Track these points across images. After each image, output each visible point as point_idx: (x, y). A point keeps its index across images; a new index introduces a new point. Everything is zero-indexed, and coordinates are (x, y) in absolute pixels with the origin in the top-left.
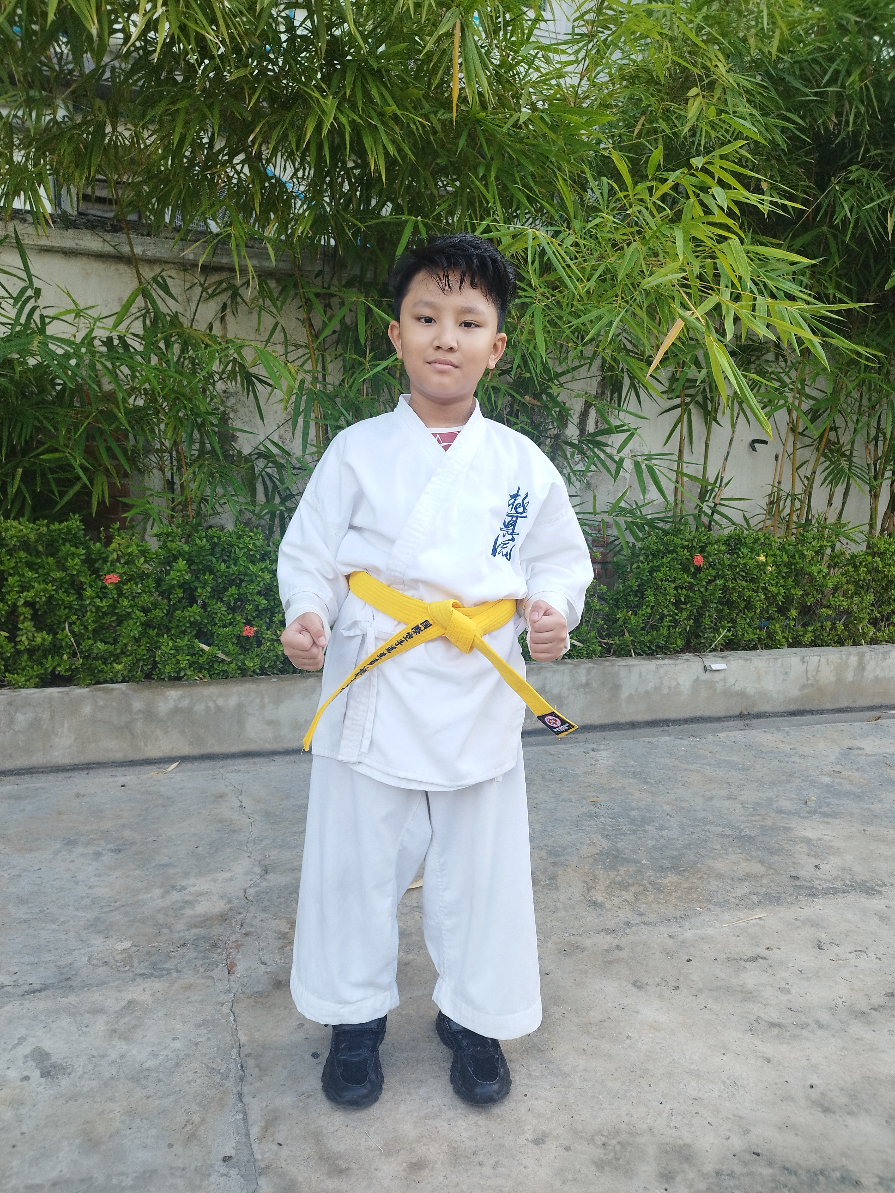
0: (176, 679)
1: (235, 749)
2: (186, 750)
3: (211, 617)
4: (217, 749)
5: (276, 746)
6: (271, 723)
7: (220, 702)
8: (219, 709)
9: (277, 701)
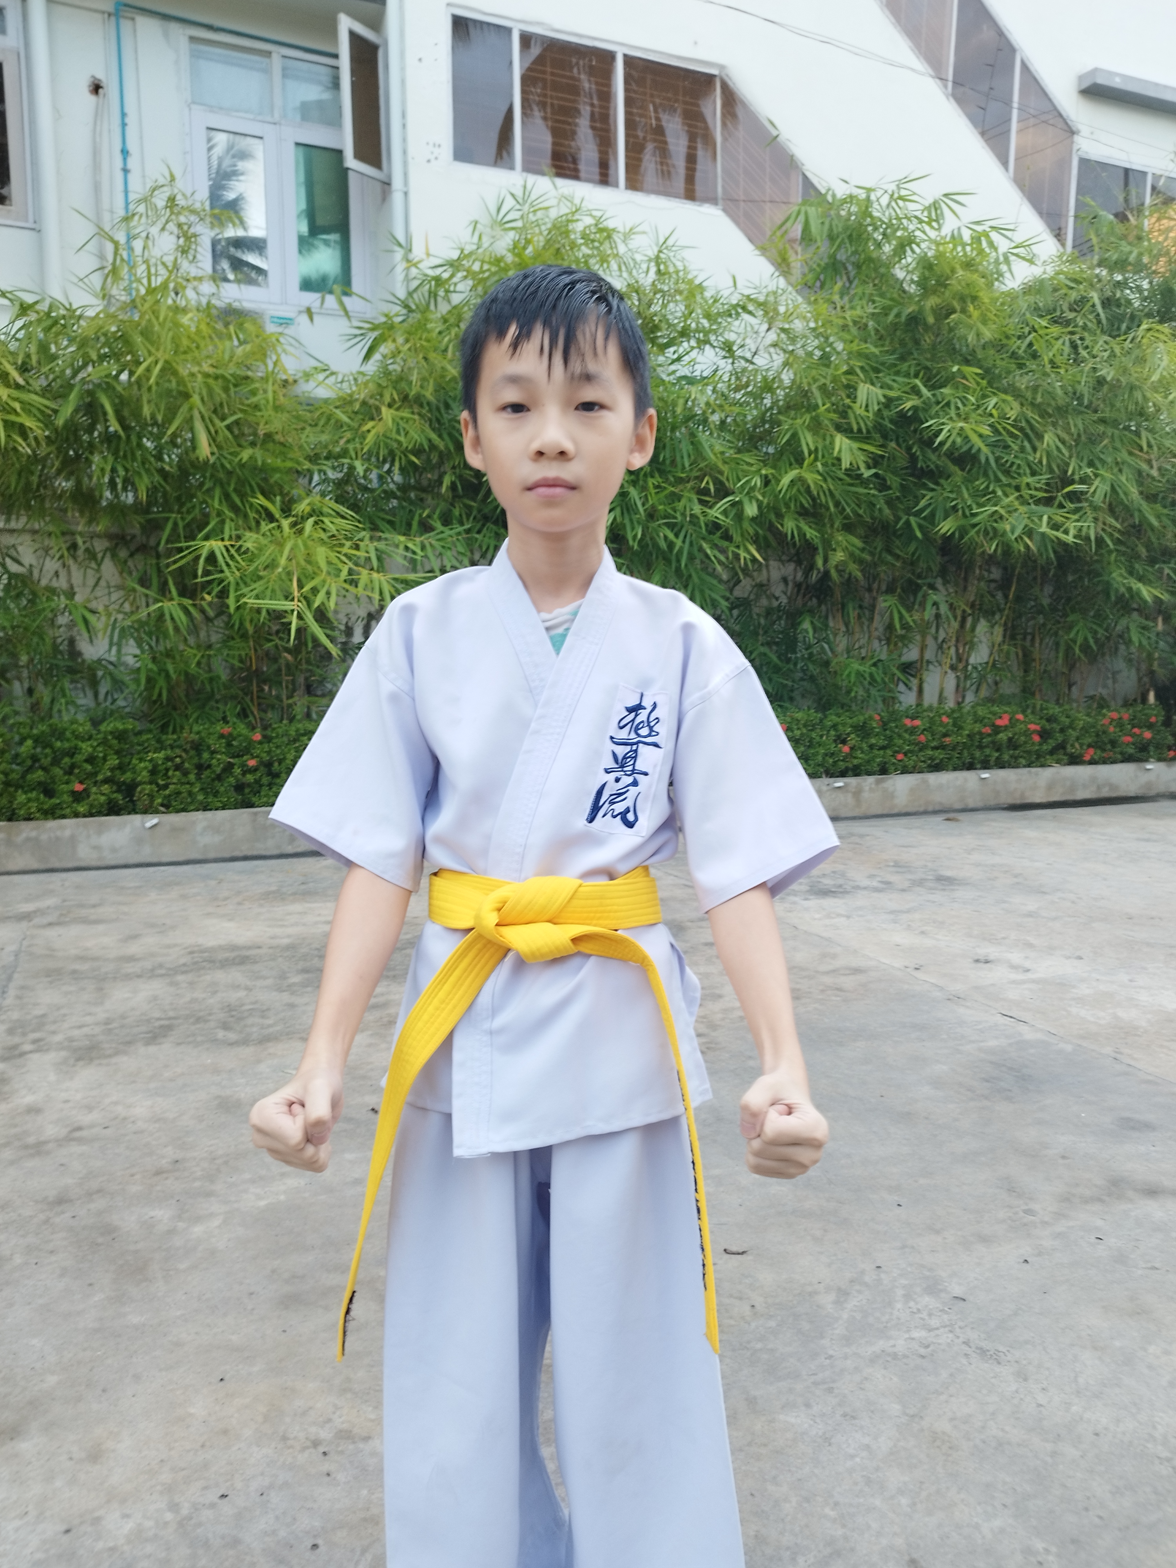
0: (28, 819)
1: (70, 865)
2: (35, 866)
3: (53, 778)
4: (57, 865)
5: (99, 864)
6: (97, 848)
7: (59, 833)
8: (58, 839)
9: (100, 833)
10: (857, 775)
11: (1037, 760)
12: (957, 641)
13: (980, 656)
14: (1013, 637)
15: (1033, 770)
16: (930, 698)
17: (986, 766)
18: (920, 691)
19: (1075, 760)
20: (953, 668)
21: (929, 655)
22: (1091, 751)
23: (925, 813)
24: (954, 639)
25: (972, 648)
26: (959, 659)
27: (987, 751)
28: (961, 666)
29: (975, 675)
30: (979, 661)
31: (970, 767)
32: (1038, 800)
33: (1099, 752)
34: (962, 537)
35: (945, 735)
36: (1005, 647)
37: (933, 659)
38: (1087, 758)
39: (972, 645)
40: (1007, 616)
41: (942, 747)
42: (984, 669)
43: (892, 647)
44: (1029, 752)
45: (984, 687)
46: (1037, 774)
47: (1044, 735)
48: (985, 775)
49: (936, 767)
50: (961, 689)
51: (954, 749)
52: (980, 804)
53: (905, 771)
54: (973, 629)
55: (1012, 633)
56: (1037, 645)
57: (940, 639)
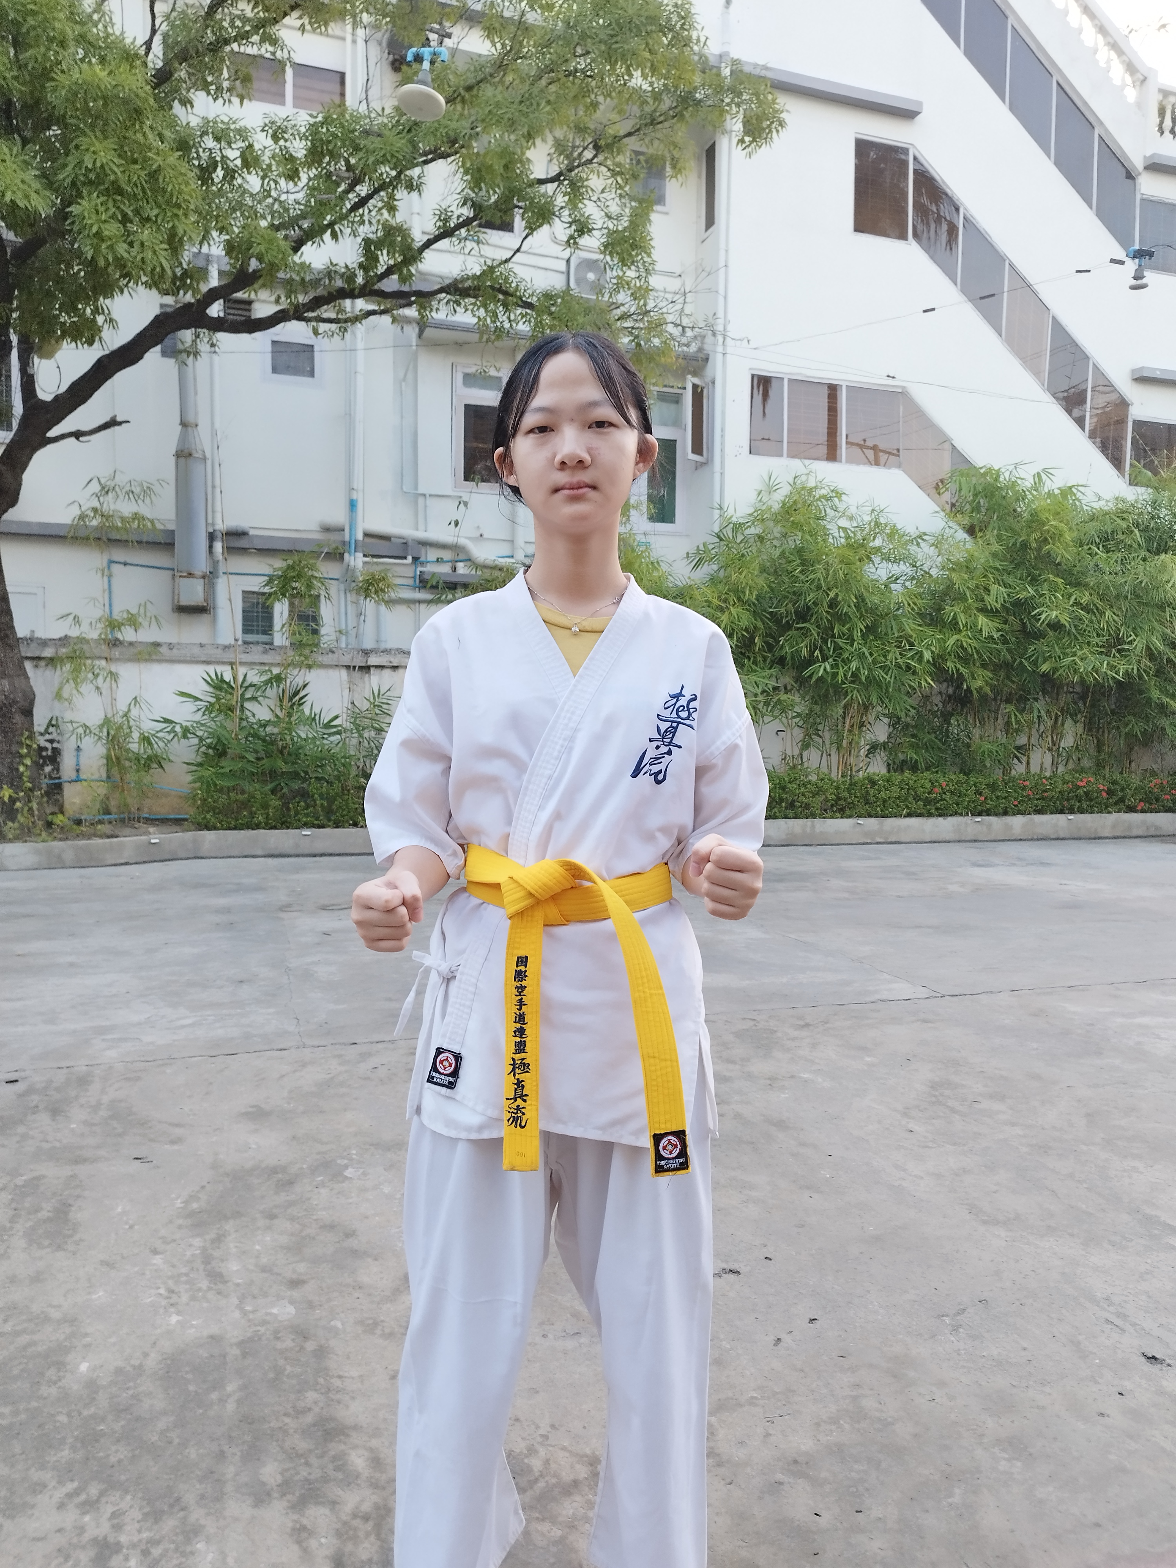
10: (988, 815)
11: (1105, 809)
12: (1052, 732)
13: (1068, 741)
14: (1090, 730)
15: (1103, 815)
16: (1035, 768)
17: (1071, 811)
18: (1028, 763)
19: (1131, 809)
20: (1050, 750)
21: (1033, 741)
22: (1142, 804)
23: (1032, 840)
24: (1050, 732)
25: (1061, 738)
26: (1054, 744)
27: (1072, 802)
28: (1055, 748)
29: (1064, 754)
30: (1067, 745)
31: (1062, 812)
32: (1107, 835)
33: (1147, 805)
34: (1054, 673)
35: (1045, 791)
36: (1084, 736)
37: (1036, 743)
38: (1139, 808)
39: (1062, 736)
40: (1086, 717)
41: (1043, 799)
42: (1071, 750)
43: (1009, 736)
44: (1100, 804)
45: (1071, 761)
46: (1105, 818)
47: (1110, 793)
48: (1071, 817)
49: (1039, 812)
50: (1055, 762)
51: (1050, 800)
52: (1067, 836)
53: (1020, 813)
54: (1063, 725)
55: (1089, 727)
56: (1106, 735)
57: (1041, 731)
